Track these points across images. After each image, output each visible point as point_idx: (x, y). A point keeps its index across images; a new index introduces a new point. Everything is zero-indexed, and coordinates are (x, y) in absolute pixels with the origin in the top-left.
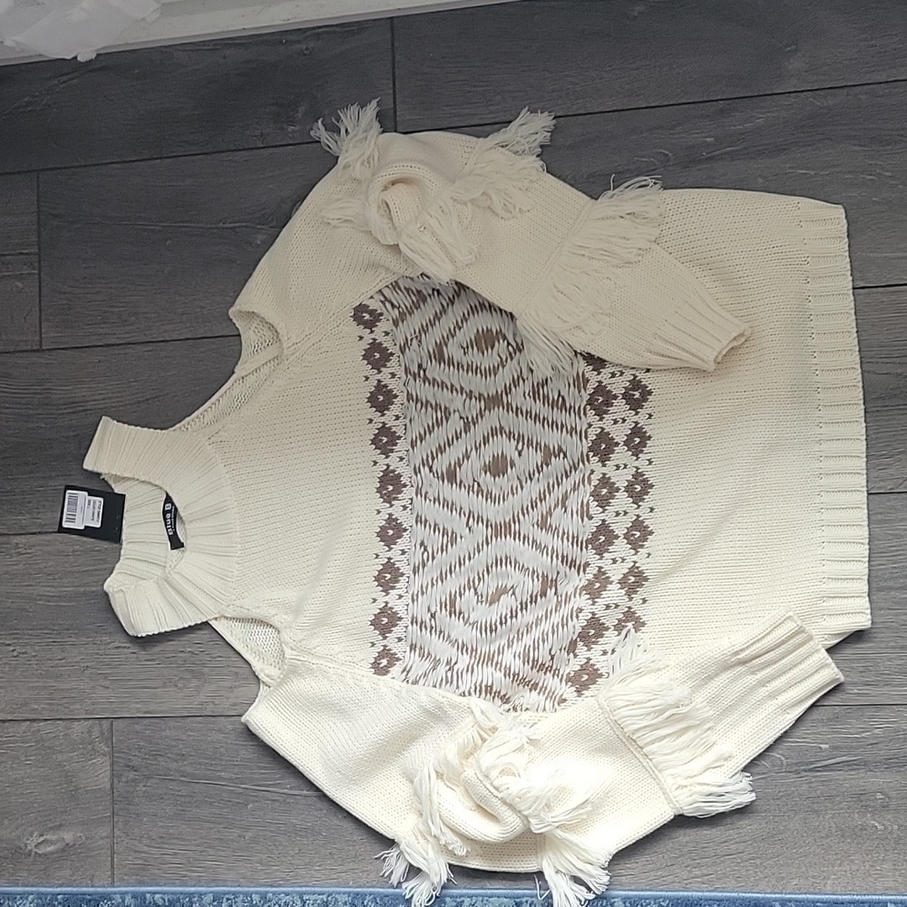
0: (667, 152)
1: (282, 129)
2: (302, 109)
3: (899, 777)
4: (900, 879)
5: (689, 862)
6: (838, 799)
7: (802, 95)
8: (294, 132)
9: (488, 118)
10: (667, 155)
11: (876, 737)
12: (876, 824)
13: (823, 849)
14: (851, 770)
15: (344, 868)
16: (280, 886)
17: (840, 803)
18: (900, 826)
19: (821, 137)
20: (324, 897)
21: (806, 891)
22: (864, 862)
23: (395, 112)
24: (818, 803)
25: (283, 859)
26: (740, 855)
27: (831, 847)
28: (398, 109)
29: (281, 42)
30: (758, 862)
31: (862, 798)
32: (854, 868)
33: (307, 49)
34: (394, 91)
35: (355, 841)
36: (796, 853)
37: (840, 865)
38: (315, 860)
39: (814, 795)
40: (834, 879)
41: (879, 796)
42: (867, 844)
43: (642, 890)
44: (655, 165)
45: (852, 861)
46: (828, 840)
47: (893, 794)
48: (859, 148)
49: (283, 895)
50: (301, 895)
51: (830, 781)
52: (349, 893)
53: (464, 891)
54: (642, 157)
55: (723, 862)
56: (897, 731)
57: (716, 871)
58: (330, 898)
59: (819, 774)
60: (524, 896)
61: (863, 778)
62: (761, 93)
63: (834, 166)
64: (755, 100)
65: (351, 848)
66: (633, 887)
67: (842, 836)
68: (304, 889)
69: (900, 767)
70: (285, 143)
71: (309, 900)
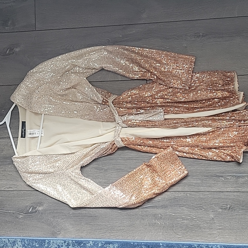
0: (109, 39)
1: (4, 28)
2: (10, 22)
3: (165, 210)
4: (164, 237)
5: (110, 232)
6: (149, 216)
7: (146, 24)
8: (7, 29)
9: (61, 27)
10: (109, 40)
11: (159, 200)
12: (158, 223)
13: (145, 229)
14: (152, 208)
15: (20, 232)
16: (3, 236)
17: (149, 217)
18: (164, 223)
19: (150, 36)
20: (14, 240)
21: (140, 240)
22: (155, 232)
23: (35, 25)
24: (144, 217)
25: (3, 229)
26: (123, 230)
27: (147, 228)
28: (36, 24)
29: (4, 3)
30: (128, 232)
31: (155, 216)
32: (152, 234)
33: (11, 5)
34: (35, 18)
35: (22, 225)
36: (138, 230)
37: (149, 233)
38: (12, 230)
39: (143, 215)
40: (147, 237)
41: (159, 215)
42: (156, 228)
43: (98, 239)
44: (106, 42)
45: (152, 232)
46: (146, 227)
47: (163, 215)
48: (160, 40)
49: (3, 239)
50: (8, 239)
51: (147, 211)
52: (21, 239)
53: (51, 238)
54: (102, 40)
55: (119, 232)
56: (164, 198)
57: (117, 234)
58: (16, 240)
59: (144, 209)
60: (67, 240)
61: (155, 210)
62: (135, 24)
63: (154, 45)
64: (133, 25)
65: (21, 227)
66: (95, 238)
67: (150, 226)
68: (9, 237)
69: (165, 208)
70: (5, 32)
71: (10, 240)
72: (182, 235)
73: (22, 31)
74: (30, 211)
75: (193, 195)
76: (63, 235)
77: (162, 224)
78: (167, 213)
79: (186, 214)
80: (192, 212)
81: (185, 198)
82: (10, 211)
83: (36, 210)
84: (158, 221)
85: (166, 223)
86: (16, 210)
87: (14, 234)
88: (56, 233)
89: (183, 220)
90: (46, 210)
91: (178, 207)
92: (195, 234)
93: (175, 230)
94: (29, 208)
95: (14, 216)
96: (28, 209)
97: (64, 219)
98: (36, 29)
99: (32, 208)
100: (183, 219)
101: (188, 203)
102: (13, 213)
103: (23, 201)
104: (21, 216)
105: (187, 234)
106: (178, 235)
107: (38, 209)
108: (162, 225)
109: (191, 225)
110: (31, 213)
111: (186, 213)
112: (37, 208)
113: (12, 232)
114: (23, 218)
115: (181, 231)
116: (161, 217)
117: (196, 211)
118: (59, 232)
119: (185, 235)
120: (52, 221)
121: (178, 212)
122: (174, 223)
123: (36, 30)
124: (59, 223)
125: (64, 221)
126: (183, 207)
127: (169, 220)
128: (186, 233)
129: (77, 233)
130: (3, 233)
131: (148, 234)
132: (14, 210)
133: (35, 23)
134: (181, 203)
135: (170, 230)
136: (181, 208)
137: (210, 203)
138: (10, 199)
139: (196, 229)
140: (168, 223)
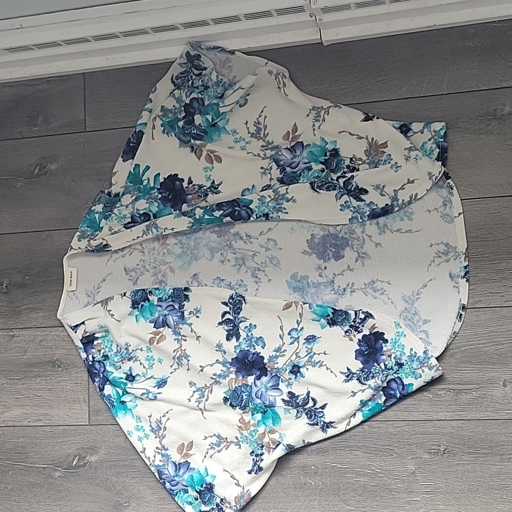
72: (355, 506)
73: (63, 133)
74: (74, 464)
75: (374, 428)
76: (135, 509)
77: (318, 484)
78: (328, 462)
79: (363, 465)
80: (374, 460)
81: (360, 434)
82: (37, 465)
83: (86, 462)
84: (311, 480)
85: (326, 482)
86: (49, 463)
87: (45, 508)
88: (122, 504)
89: (359, 477)
90: (104, 461)
91: (348, 452)
92: (380, 504)
93: (342, 496)
94: (73, 457)
95: (45, 474)
96: (70, 459)
97: (137, 478)
98: (85, 129)
99: (78, 457)
100: (358, 474)
101: (367, 443)
102: (44, 468)
103: (61, 444)
104: (58, 474)
105: (365, 502)
106: (348, 505)
107: (90, 460)
108: (318, 486)
109: (373, 486)
110: (77, 467)
111: (363, 463)
112: (87, 458)
113: (42, 505)
114: (61, 477)
115: (355, 497)
116: (316, 472)
117: (382, 459)
118: (128, 504)
119: (362, 506)
120: (114, 481)
121: (348, 462)
122: (341, 483)
123: (87, 130)
124: (127, 485)
125: (136, 483)
126: (357, 452)
127: (330, 477)
128: (363, 502)
129: (161, 505)
130: (26, 507)
131: (293, 505)
132: (45, 463)
133: (85, 118)
134: (352, 444)
135: (334, 496)
136: (354, 454)
137: (408, 442)
138: (38, 441)
139: (382, 493)
140: (329, 483)
